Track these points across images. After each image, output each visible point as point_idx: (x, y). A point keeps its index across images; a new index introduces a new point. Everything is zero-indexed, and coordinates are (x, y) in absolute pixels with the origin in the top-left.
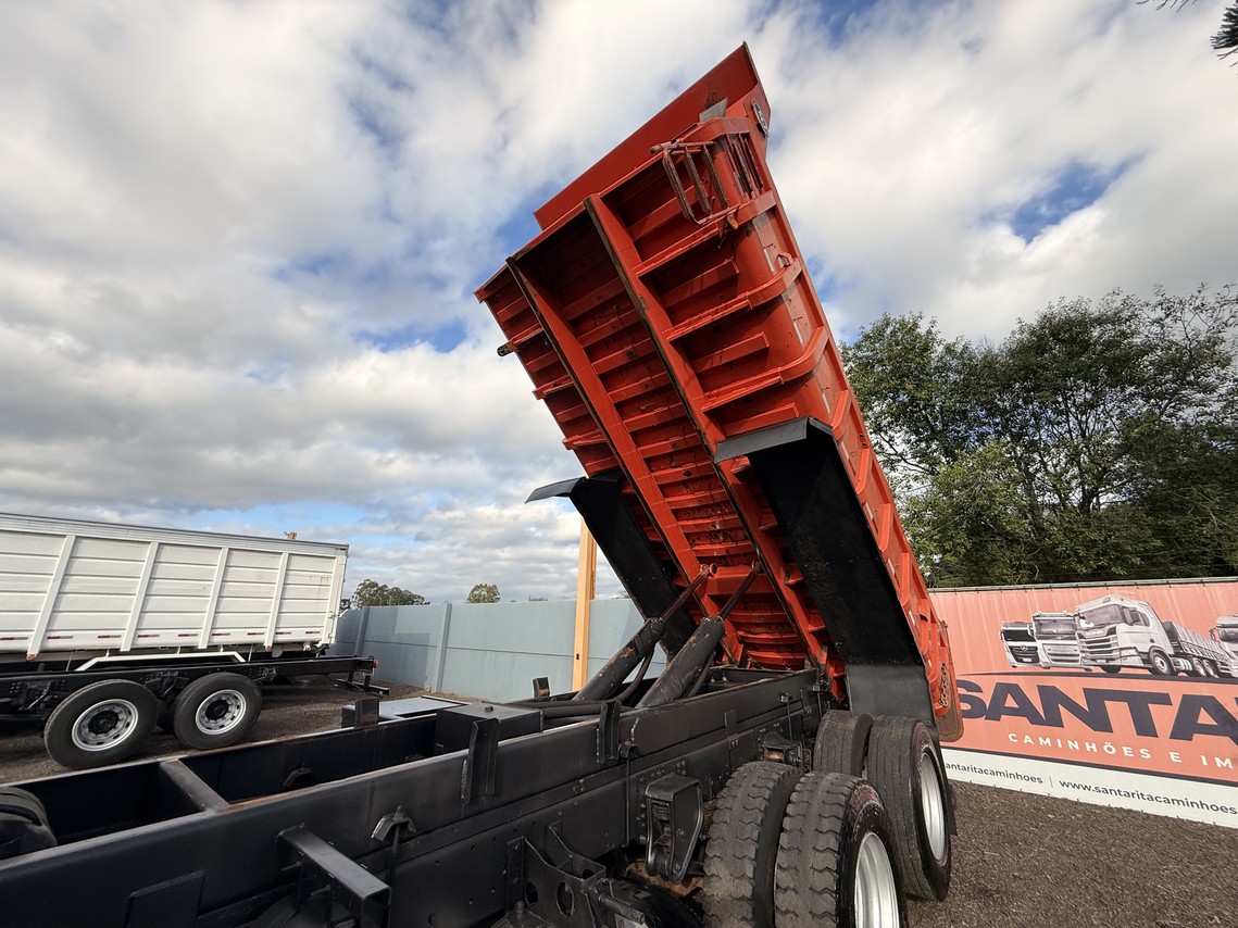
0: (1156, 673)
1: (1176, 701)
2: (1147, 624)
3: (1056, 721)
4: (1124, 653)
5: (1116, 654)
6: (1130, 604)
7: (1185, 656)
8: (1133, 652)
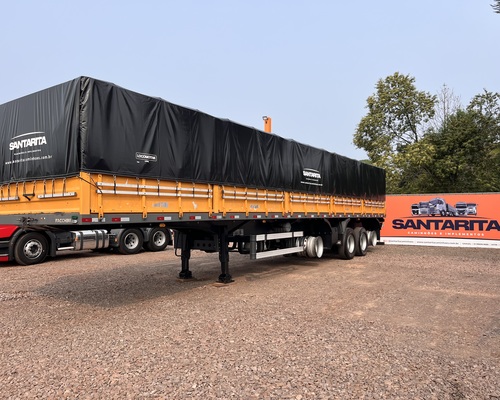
0: (442, 216)
1: (444, 221)
2: (443, 204)
3: (419, 228)
5: (435, 211)
6: (441, 199)
7: (448, 211)
8: (439, 210)
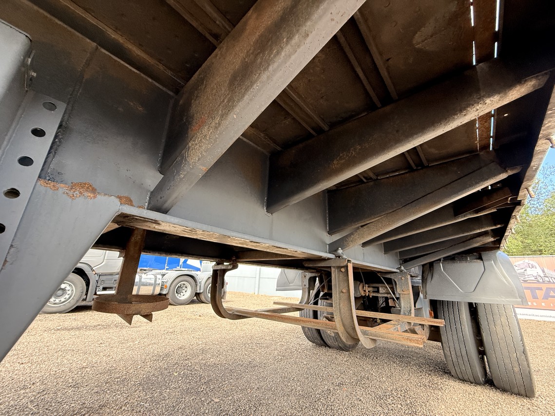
0: (538, 282)
1: (544, 289)
2: (536, 268)
4: (529, 276)
5: (526, 277)
6: (531, 262)
7: (547, 277)
8: (532, 276)
